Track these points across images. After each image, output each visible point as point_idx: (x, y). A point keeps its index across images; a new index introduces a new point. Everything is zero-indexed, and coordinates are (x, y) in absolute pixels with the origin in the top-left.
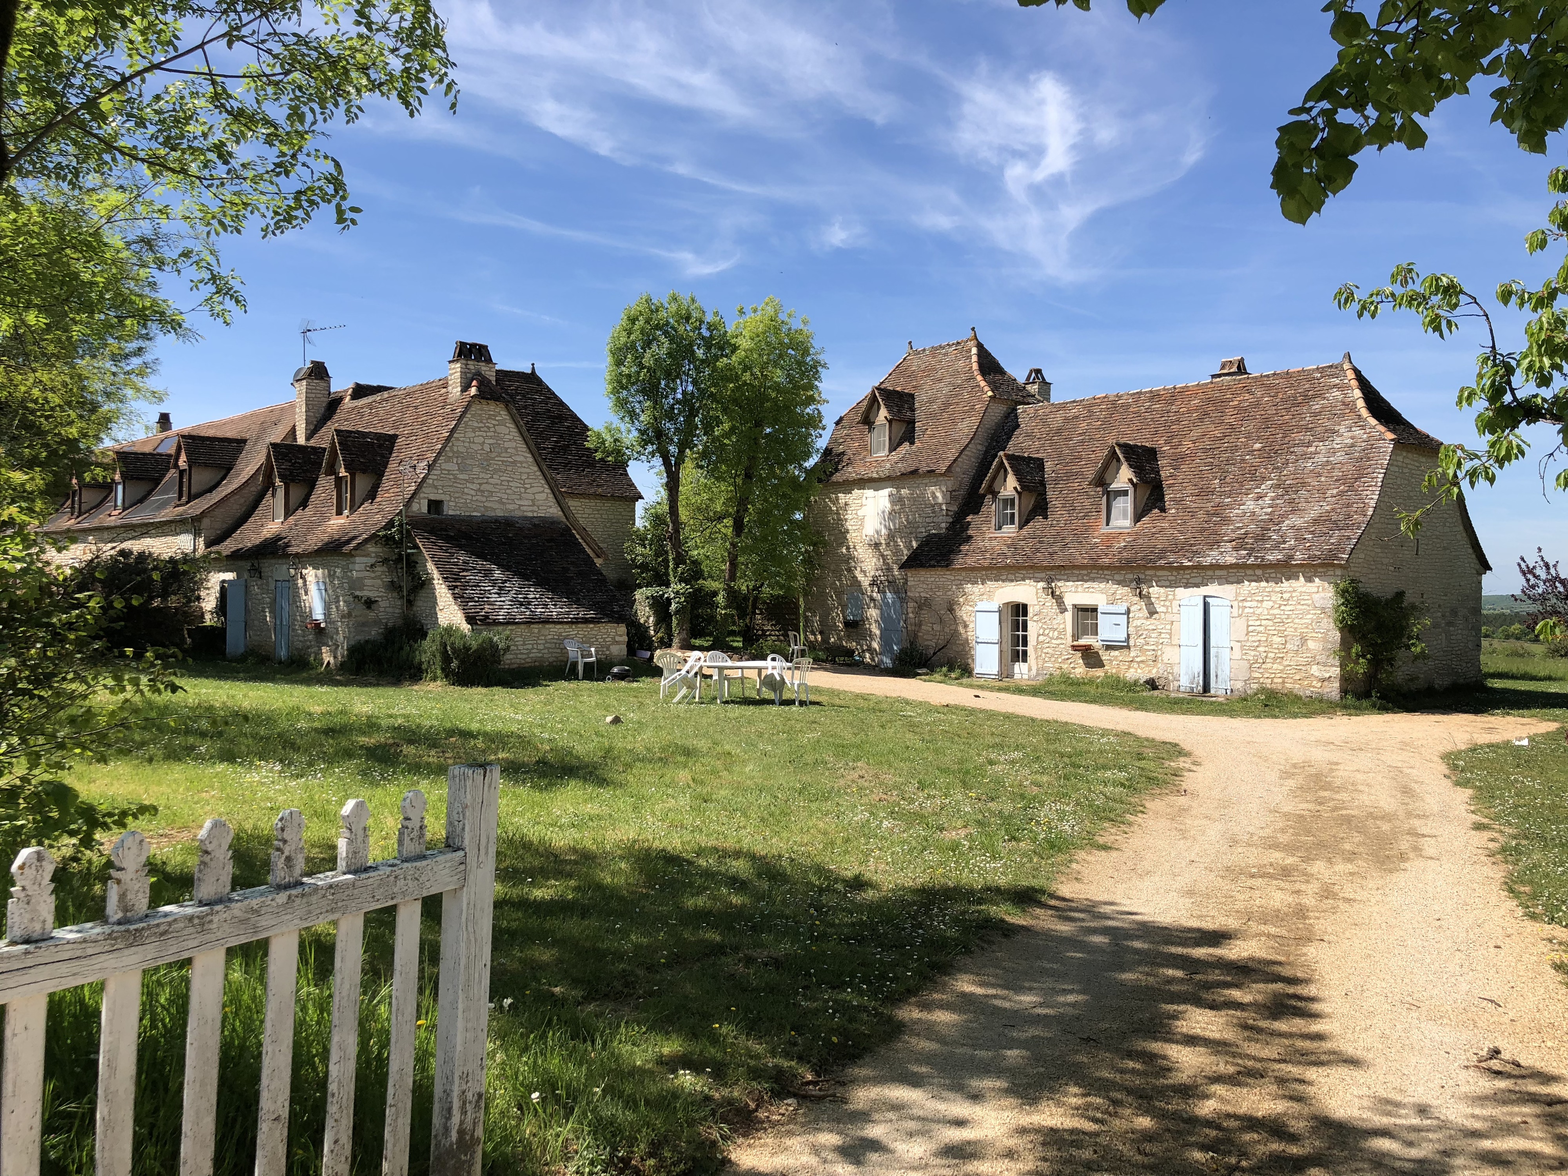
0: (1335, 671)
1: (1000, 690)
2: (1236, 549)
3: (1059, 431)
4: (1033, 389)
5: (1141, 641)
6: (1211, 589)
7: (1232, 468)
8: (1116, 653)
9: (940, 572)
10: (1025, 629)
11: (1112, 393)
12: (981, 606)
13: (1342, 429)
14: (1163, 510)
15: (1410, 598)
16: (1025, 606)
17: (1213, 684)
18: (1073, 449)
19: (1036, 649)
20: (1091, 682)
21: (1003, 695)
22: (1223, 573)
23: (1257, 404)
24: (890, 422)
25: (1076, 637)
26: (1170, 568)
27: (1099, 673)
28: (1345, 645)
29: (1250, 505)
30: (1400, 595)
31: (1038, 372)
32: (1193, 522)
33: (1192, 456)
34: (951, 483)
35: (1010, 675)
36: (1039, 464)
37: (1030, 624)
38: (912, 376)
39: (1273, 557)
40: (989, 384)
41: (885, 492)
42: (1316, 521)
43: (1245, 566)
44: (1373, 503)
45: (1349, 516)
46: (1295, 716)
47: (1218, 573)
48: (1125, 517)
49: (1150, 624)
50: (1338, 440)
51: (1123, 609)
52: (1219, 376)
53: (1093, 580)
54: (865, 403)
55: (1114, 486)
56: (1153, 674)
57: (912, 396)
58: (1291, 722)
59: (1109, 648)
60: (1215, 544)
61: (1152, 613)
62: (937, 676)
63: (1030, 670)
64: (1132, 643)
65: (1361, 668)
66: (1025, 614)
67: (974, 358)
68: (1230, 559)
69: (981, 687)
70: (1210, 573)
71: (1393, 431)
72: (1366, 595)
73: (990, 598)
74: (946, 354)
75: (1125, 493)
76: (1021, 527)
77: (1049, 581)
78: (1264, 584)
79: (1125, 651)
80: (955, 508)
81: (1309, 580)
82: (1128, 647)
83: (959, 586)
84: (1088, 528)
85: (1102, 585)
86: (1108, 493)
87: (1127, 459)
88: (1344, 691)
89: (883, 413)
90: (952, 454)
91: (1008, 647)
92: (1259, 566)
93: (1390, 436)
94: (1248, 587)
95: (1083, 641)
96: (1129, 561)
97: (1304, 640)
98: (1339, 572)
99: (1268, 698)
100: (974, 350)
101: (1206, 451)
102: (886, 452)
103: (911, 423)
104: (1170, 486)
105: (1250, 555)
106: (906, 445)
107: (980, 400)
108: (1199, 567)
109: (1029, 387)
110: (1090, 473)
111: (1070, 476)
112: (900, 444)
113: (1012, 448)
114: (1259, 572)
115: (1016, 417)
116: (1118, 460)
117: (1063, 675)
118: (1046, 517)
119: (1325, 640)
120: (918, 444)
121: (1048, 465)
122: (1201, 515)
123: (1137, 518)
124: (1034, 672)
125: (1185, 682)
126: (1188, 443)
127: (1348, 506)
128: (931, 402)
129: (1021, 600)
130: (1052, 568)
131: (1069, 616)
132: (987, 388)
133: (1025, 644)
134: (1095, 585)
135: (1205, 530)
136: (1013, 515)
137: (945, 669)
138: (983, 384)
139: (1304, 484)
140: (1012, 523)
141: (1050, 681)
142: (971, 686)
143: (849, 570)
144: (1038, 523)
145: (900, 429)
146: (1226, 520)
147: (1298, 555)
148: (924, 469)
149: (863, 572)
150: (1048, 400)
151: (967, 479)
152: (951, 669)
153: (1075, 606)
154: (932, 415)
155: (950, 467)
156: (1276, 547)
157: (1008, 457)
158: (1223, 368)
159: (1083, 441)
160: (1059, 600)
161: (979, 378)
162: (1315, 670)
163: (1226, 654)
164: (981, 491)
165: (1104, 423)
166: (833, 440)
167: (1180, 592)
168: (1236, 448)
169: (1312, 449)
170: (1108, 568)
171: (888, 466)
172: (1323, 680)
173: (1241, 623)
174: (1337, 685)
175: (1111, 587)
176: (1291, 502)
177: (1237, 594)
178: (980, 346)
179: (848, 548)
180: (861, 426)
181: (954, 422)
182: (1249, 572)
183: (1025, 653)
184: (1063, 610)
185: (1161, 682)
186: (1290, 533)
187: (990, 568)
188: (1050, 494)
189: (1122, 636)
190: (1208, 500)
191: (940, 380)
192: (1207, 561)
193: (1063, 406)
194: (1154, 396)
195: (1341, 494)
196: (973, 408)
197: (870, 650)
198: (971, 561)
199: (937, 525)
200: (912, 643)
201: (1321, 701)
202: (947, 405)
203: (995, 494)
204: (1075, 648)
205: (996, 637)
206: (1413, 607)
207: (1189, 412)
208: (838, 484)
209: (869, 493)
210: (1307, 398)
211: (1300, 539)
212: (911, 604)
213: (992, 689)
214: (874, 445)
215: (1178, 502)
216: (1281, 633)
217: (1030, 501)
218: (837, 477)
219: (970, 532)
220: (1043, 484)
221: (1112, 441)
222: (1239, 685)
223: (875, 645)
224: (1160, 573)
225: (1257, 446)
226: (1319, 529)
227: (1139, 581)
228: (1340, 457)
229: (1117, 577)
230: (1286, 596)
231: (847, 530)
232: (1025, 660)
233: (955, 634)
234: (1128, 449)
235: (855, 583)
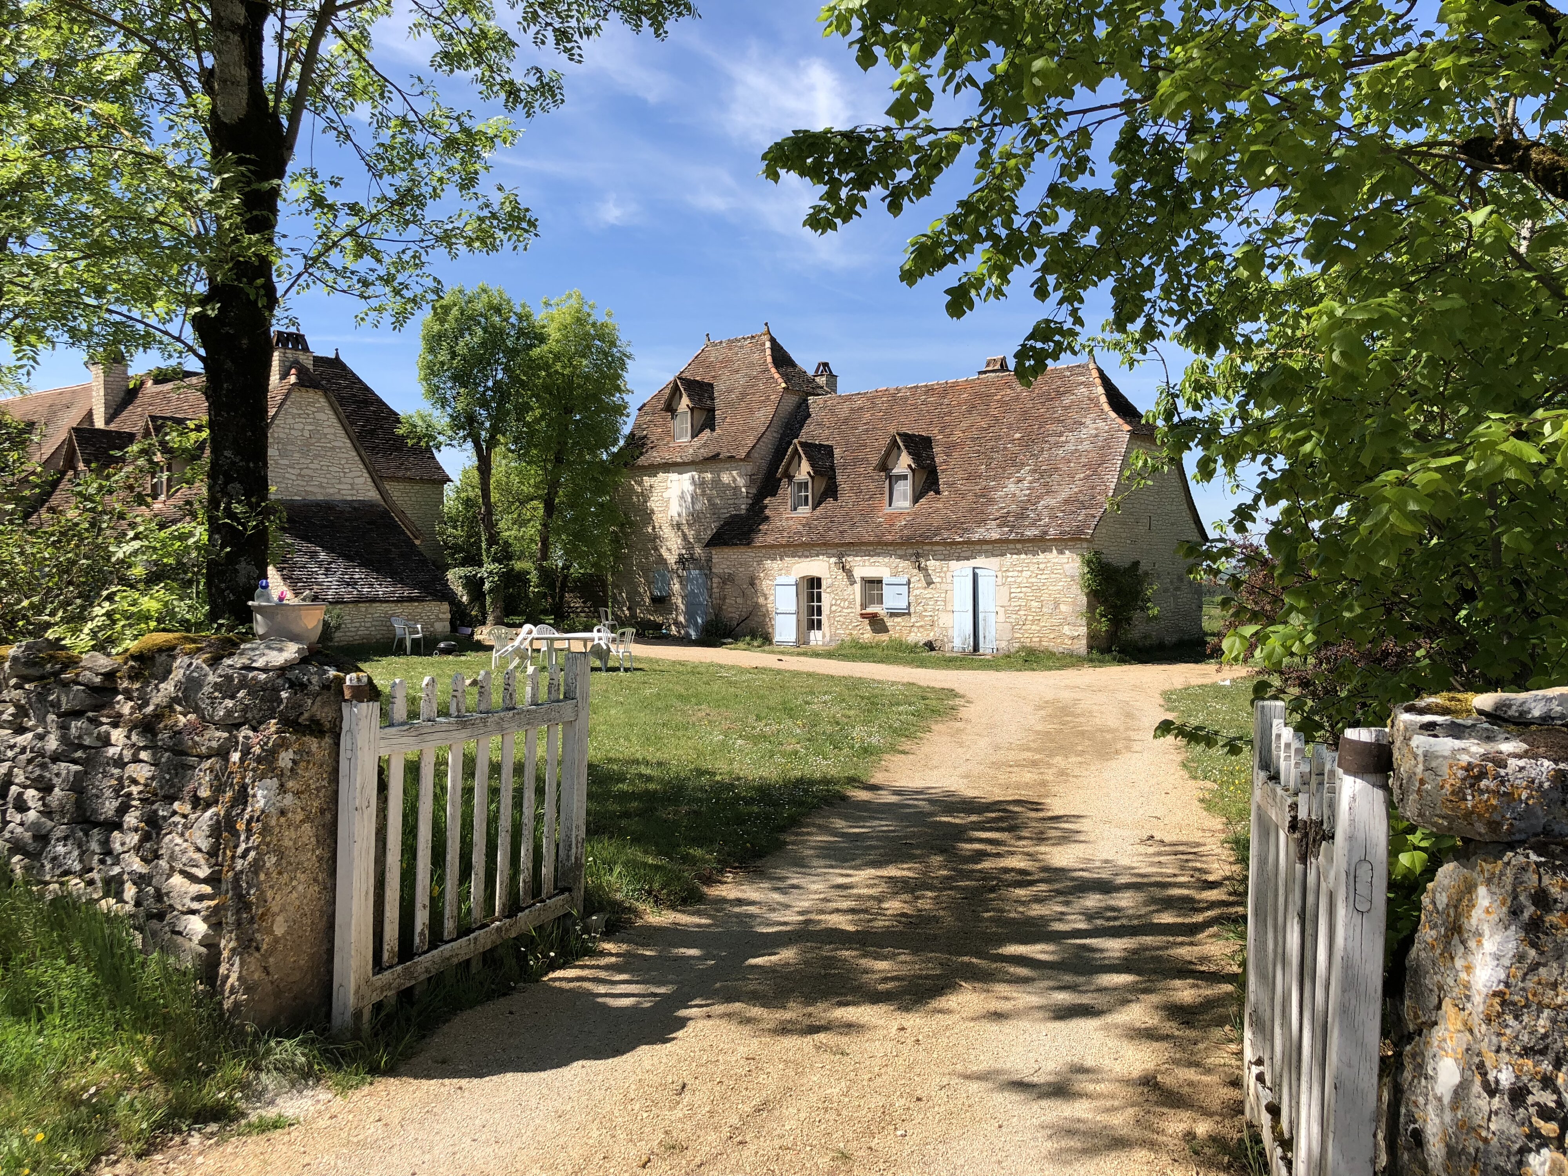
0: (1083, 630)
1: (799, 654)
2: (999, 526)
3: (846, 421)
4: (822, 380)
5: (920, 608)
6: (979, 561)
7: (995, 455)
8: (899, 619)
9: (743, 549)
10: (819, 600)
11: (892, 387)
12: (780, 580)
13: (1088, 421)
14: (938, 492)
15: (1144, 567)
16: (819, 580)
17: (981, 644)
18: (859, 437)
19: (829, 618)
20: (878, 645)
21: (802, 659)
22: (990, 547)
23: (1017, 399)
24: (692, 410)
25: (864, 606)
26: (944, 543)
27: (884, 637)
28: (1091, 607)
29: (1011, 487)
30: (1136, 564)
31: (826, 365)
32: (963, 503)
33: (962, 445)
34: (749, 468)
35: (807, 642)
36: (829, 450)
37: (823, 595)
38: (710, 366)
39: (1029, 533)
40: (782, 375)
41: (687, 476)
42: (1066, 502)
43: (1007, 541)
44: (1113, 486)
45: (1094, 497)
46: (1050, 669)
47: (985, 547)
48: (905, 499)
49: (928, 593)
50: (1085, 431)
51: (905, 581)
52: (985, 372)
53: (878, 555)
54: (668, 391)
55: (895, 471)
56: (931, 636)
57: (711, 386)
58: (1047, 673)
59: (892, 615)
60: (983, 522)
61: (929, 583)
62: (741, 645)
63: (824, 636)
64: (912, 610)
65: (1104, 626)
66: (819, 586)
67: (768, 352)
68: (995, 535)
69: (782, 653)
70: (978, 547)
71: (1129, 423)
72: (1108, 564)
73: (788, 573)
74: (741, 347)
75: (905, 477)
76: (814, 509)
77: (840, 556)
78: (1023, 556)
79: (906, 617)
80: (754, 491)
81: (1061, 552)
82: (909, 614)
83: (760, 563)
84: (873, 509)
85: (886, 560)
86: (890, 477)
87: (907, 447)
88: (1090, 647)
89: (685, 401)
90: (750, 442)
91: (804, 618)
92: (1019, 541)
93: (1127, 427)
94: (1010, 559)
95: (870, 610)
96: (909, 538)
97: (1057, 605)
98: (1085, 545)
99: (1028, 654)
100: (768, 344)
101: (973, 439)
102: (689, 438)
103: (712, 411)
104: (943, 471)
105: (1011, 531)
106: (707, 433)
107: (775, 391)
108: (969, 542)
109: (817, 379)
110: (875, 459)
111: (856, 462)
112: (701, 431)
113: (805, 435)
114: (1019, 546)
115: (807, 407)
116: (899, 448)
117: (853, 640)
118: (836, 499)
119: (1074, 603)
120: (718, 431)
121: (837, 452)
122: (970, 496)
123: (916, 500)
124: (828, 638)
125: (958, 643)
126: (958, 433)
127: (1093, 488)
128: (730, 391)
129: (815, 574)
130: (843, 545)
131: (857, 587)
132: (780, 380)
133: (819, 613)
134: (880, 559)
135: (973, 509)
136: (806, 497)
137: (748, 638)
138: (777, 376)
139: (1057, 469)
140: (806, 504)
141: (842, 646)
142: (773, 652)
143: (656, 549)
144: (829, 503)
145: (701, 417)
146: (991, 501)
147: (1052, 531)
148: (724, 454)
149: (669, 550)
150: (835, 391)
151: (764, 464)
152: (754, 637)
153: (863, 578)
154: (730, 404)
155: (748, 454)
156: (1033, 524)
157: (800, 443)
158: (988, 365)
159: (867, 430)
160: (849, 573)
161: (773, 370)
162: (1066, 630)
163: (992, 618)
164: (778, 475)
165: (886, 413)
166: (638, 426)
167: (953, 564)
168: (998, 438)
169: (1063, 439)
170: (891, 544)
171: (691, 451)
172: (1073, 638)
173: (1005, 590)
174: (1084, 642)
175: (895, 561)
176: (1046, 484)
177: (1001, 566)
178: (773, 340)
179: (654, 528)
180: (664, 413)
181: (752, 412)
182: (1011, 546)
183: (819, 621)
184: (853, 583)
185: (937, 645)
186: (1045, 512)
187: (788, 545)
188: (839, 478)
189: (904, 605)
190: (977, 484)
191: (737, 371)
192: (976, 537)
193: (849, 398)
194: (929, 390)
195: (1087, 478)
196: (768, 398)
197: (677, 623)
198: (770, 540)
199: (737, 507)
200: (716, 616)
201: (1071, 656)
202: (743, 395)
203: (790, 478)
204: (863, 616)
205: (793, 608)
206: (1146, 574)
207: (959, 405)
208: (643, 467)
209: (674, 476)
210: (1060, 394)
211: (1054, 517)
212: (715, 580)
213: (791, 654)
214: (677, 430)
215: (951, 485)
216: (1038, 599)
217: (822, 485)
218: (642, 461)
219: (767, 512)
220: (832, 468)
221: (893, 431)
222: (1003, 644)
223: (681, 619)
224: (936, 548)
225: (1018, 436)
226: (1069, 508)
227: (918, 556)
228: (1086, 446)
229: (899, 552)
230: (1042, 566)
231: (652, 512)
232: (819, 627)
233: (757, 606)
234: (906, 438)
235: (662, 561)
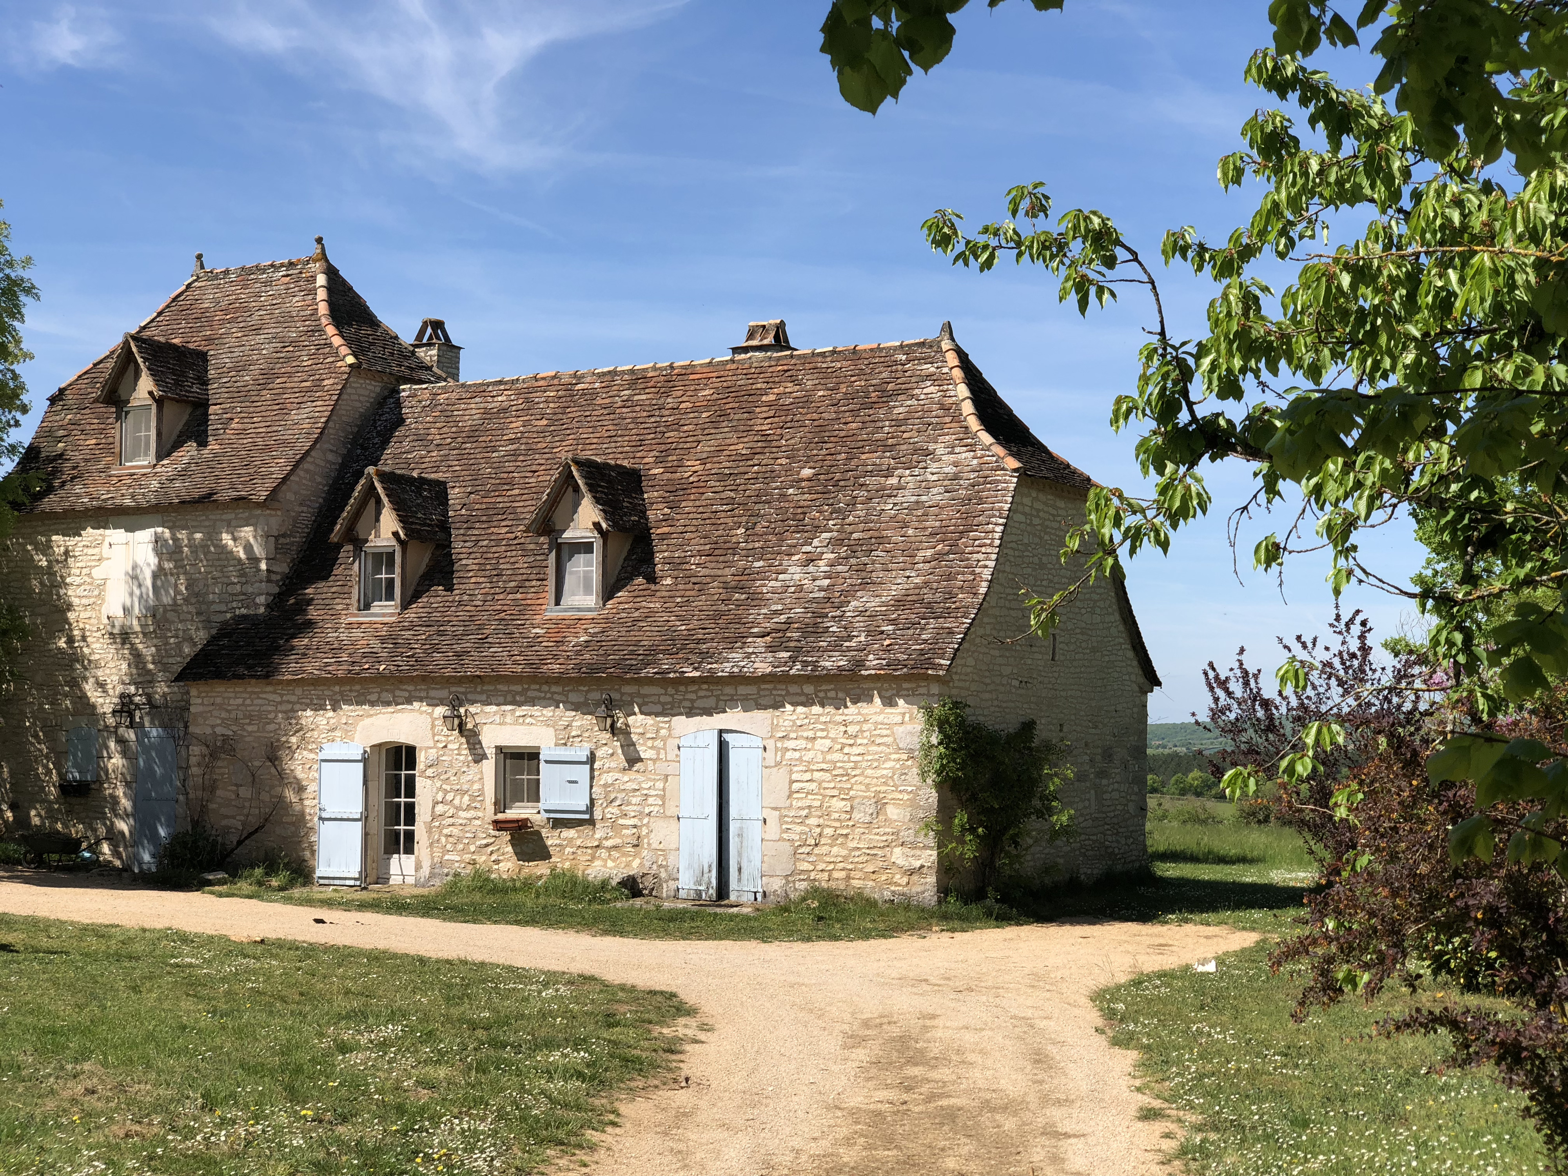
0: (929, 857)
1: (363, 906)
2: (772, 649)
3: (473, 435)
4: (428, 355)
5: (613, 810)
6: (731, 718)
7: (765, 509)
8: (571, 833)
9: (254, 687)
10: (411, 792)
11: (567, 370)
12: (330, 751)
13: (940, 450)
14: (652, 579)
15: (1044, 731)
16: (411, 751)
17: (733, 884)
18: (498, 467)
19: (429, 830)
20: (527, 885)
21: (368, 916)
22: (751, 690)
23: (806, 401)
24: (160, 402)
25: (501, 805)
26: (662, 681)
27: (541, 869)
28: (944, 812)
29: (795, 573)
30: (1028, 727)
31: (438, 325)
32: (701, 602)
33: (700, 486)
34: (275, 521)
35: (383, 878)
36: (440, 490)
37: (420, 783)
38: (203, 318)
39: (831, 662)
40: (349, 342)
41: (145, 536)
42: (899, 603)
43: (785, 679)
44: (987, 574)
45: (952, 596)
46: (866, 935)
47: (742, 690)
48: (587, 591)
49: (629, 779)
50: (933, 467)
51: (583, 755)
52: (746, 350)
53: (531, 702)
54: (110, 364)
55: (568, 535)
56: (635, 868)
57: (202, 357)
58: (861, 945)
59: (558, 824)
60: (738, 640)
61: (633, 760)
62: (244, 886)
63: (418, 867)
64: (598, 814)
65: (969, 850)
66: (411, 764)
67: (322, 294)
68: (763, 667)
69: (328, 903)
70: (729, 690)
71: (1016, 455)
72: (978, 728)
73: (348, 736)
74: (268, 283)
75: (587, 548)
76: (405, 605)
77: (455, 703)
78: (816, 709)
79: (586, 829)
80: (283, 568)
81: (889, 702)
82: (591, 822)
83: (291, 714)
84: (523, 609)
85: (548, 712)
86: (559, 547)
87: (592, 488)
88: (944, 891)
89: (145, 385)
90: (278, 468)
91: (378, 826)
92: (808, 679)
93: (1013, 463)
94: (791, 714)
95: (513, 813)
96: (593, 669)
97: (880, 805)
98: (935, 689)
99: (823, 906)
100: (321, 280)
101: (722, 477)
102: (151, 458)
103: (201, 406)
104: (664, 537)
105: (793, 659)
106: (189, 450)
107: (332, 371)
108: (711, 680)
109: (421, 352)
110: (528, 510)
111: (492, 515)
112: (177, 445)
113: (389, 461)
114: (809, 689)
115: (398, 404)
116: (576, 489)
117: (477, 875)
118: (450, 588)
119: (913, 804)
120: (213, 446)
121: (455, 494)
122: (715, 588)
123: (608, 592)
124: (426, 871)
125: (686, 882)
126: (693, 465)
127: (950, 577)
128: (240, 368)
129: (403, 737)
130: (461, 681)
131: (489, 767)
132: (344, 350)
133: (411, 819)
134: (536, 711)
135: (720, 614)
136: (390, 583)
137: (258, 872)
138: (337, 341)
139: (881, 540)
140: (390, 597)
141: (454, 886)
142: (309, 902)
143: (75, 683)
144: (436, 598)
145: (179, 417)
146: (756, 599)
147: (872, 661)
148: (226, 495)
149: (101, 685)
150: (456, 377)
151: (307, 515)
152: (271, 869)
153: (499, 749)
154: (241, 395)
155: (275, 491)
156: (836, 646)
157: (382, 475)
158: (751, 335)
159: (515, 454)
160: (472, 738)
161: (331, 330)
162: (898, 856)
163: (755, 831)
164: (334, 537)
165: (552, 422)
166: (45, 432)
167: (680, 722)
168: (770, 476)
169: (893, 481)
170: (559, 680)
171: (155, 484)
172: (911, 872)
173: (780, 777)
174: (932, 879)
175: (564, 715)
176: (861, 569)
177: (774, 728)
178: (332, 273)
179: (71, 640)
180: (101, 408)
181: (284, 409)
182: (794, 689)
183: (410, 836)
184: (479, 757)
185: (647, 883)
186: (859, 623)
187: (350, 680)
188: (458, 547)
189: (582, 803)
190: (728, 564)
191: (257, 330)
192: (725, 669)
193: (481, 390)
194: (638, 379)
195: (939, 557)
196: (318, 385)
197: (112, 837)
198: (312, 667)
199: (248, 599)
200: (195, 824)
201: (908, 908)
202: (268, 377)
203: (358, 543)
204: (499, 825)
205: (356, 808)
206: (1048, 747)
207: (695, 409)
208: (53, 515)
209: (117, 535)
210: (886, 396)
211: (875, 633)
212: (196, 750)
213: (347, 906)
214: (128, 443)
215: (676, 565)
216: (844, 794)
217: (422, 558)
218: (50, 503)
219: (313, 613)
220: (444, 527)
221: (566, 457)
222: (776, 885)
223: (123, 827)
224: (646, 690)
225: (807, 472)
226: (905, 615)
227: (610, 705)
228: (936, 495)
229: (574, 697)
230: (851, 729)
231: (69, 607)
232: (409, 850)
233: (281, 804)
234: (593, 471)
235: (86, 708)
